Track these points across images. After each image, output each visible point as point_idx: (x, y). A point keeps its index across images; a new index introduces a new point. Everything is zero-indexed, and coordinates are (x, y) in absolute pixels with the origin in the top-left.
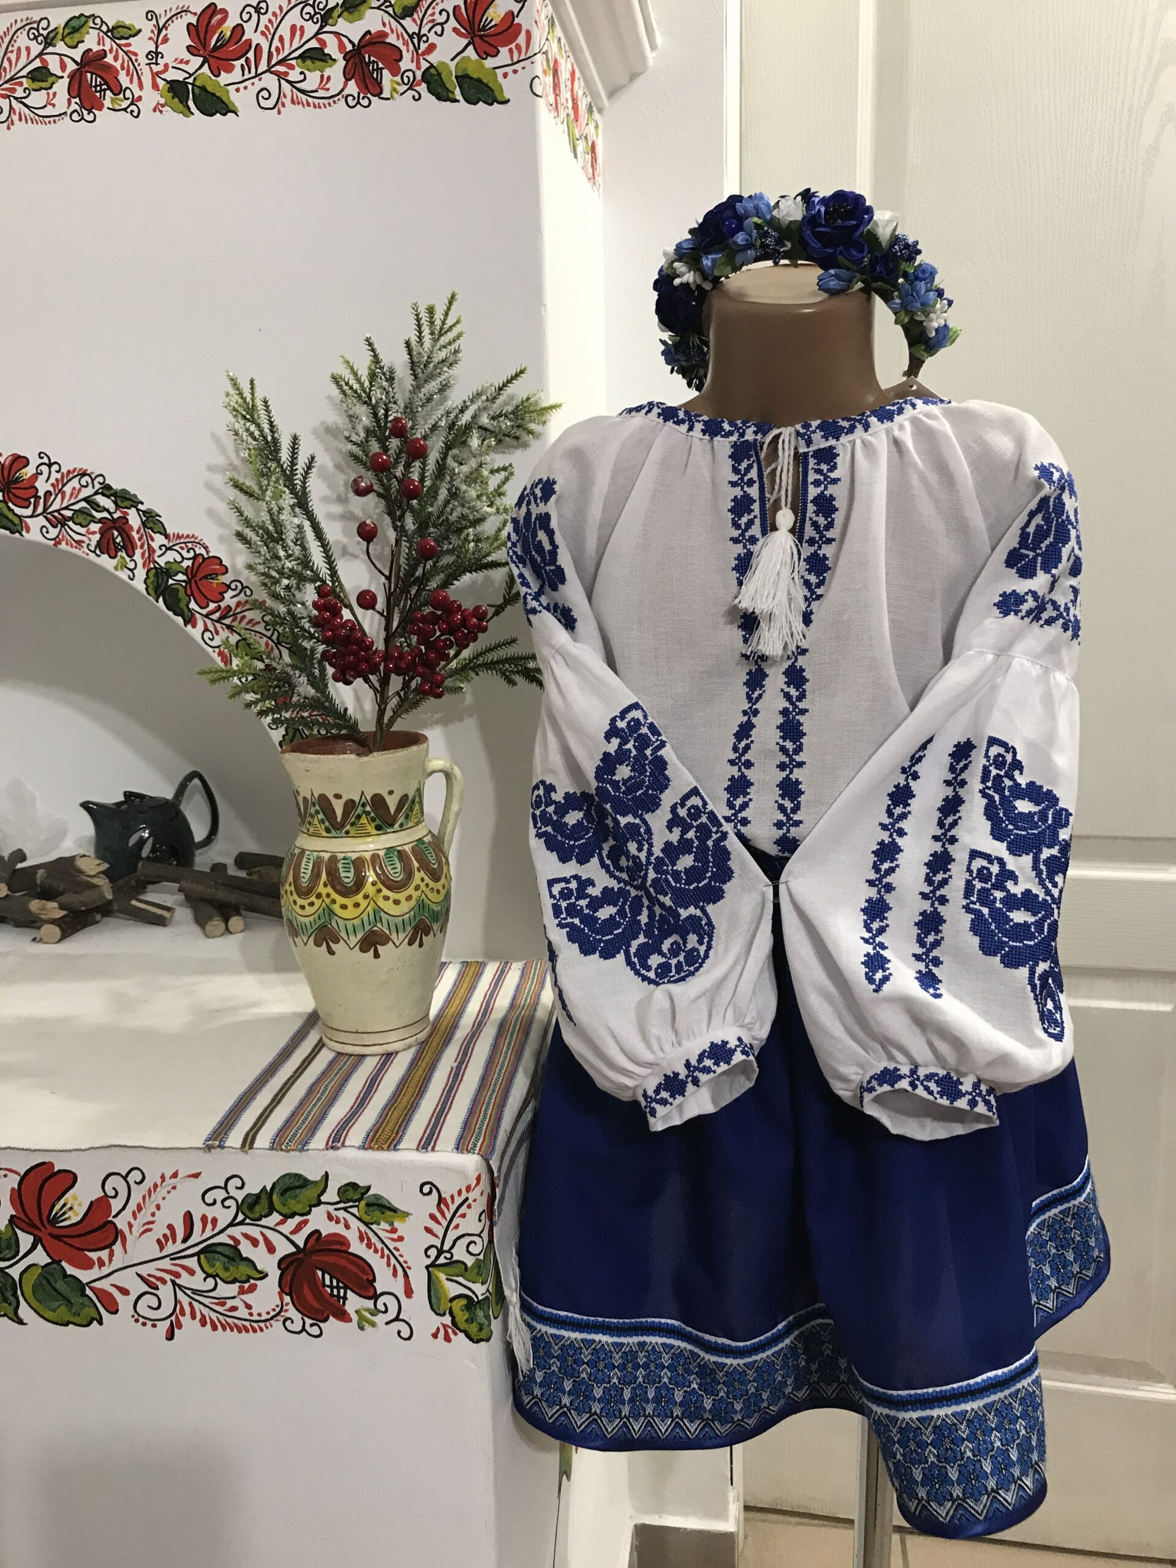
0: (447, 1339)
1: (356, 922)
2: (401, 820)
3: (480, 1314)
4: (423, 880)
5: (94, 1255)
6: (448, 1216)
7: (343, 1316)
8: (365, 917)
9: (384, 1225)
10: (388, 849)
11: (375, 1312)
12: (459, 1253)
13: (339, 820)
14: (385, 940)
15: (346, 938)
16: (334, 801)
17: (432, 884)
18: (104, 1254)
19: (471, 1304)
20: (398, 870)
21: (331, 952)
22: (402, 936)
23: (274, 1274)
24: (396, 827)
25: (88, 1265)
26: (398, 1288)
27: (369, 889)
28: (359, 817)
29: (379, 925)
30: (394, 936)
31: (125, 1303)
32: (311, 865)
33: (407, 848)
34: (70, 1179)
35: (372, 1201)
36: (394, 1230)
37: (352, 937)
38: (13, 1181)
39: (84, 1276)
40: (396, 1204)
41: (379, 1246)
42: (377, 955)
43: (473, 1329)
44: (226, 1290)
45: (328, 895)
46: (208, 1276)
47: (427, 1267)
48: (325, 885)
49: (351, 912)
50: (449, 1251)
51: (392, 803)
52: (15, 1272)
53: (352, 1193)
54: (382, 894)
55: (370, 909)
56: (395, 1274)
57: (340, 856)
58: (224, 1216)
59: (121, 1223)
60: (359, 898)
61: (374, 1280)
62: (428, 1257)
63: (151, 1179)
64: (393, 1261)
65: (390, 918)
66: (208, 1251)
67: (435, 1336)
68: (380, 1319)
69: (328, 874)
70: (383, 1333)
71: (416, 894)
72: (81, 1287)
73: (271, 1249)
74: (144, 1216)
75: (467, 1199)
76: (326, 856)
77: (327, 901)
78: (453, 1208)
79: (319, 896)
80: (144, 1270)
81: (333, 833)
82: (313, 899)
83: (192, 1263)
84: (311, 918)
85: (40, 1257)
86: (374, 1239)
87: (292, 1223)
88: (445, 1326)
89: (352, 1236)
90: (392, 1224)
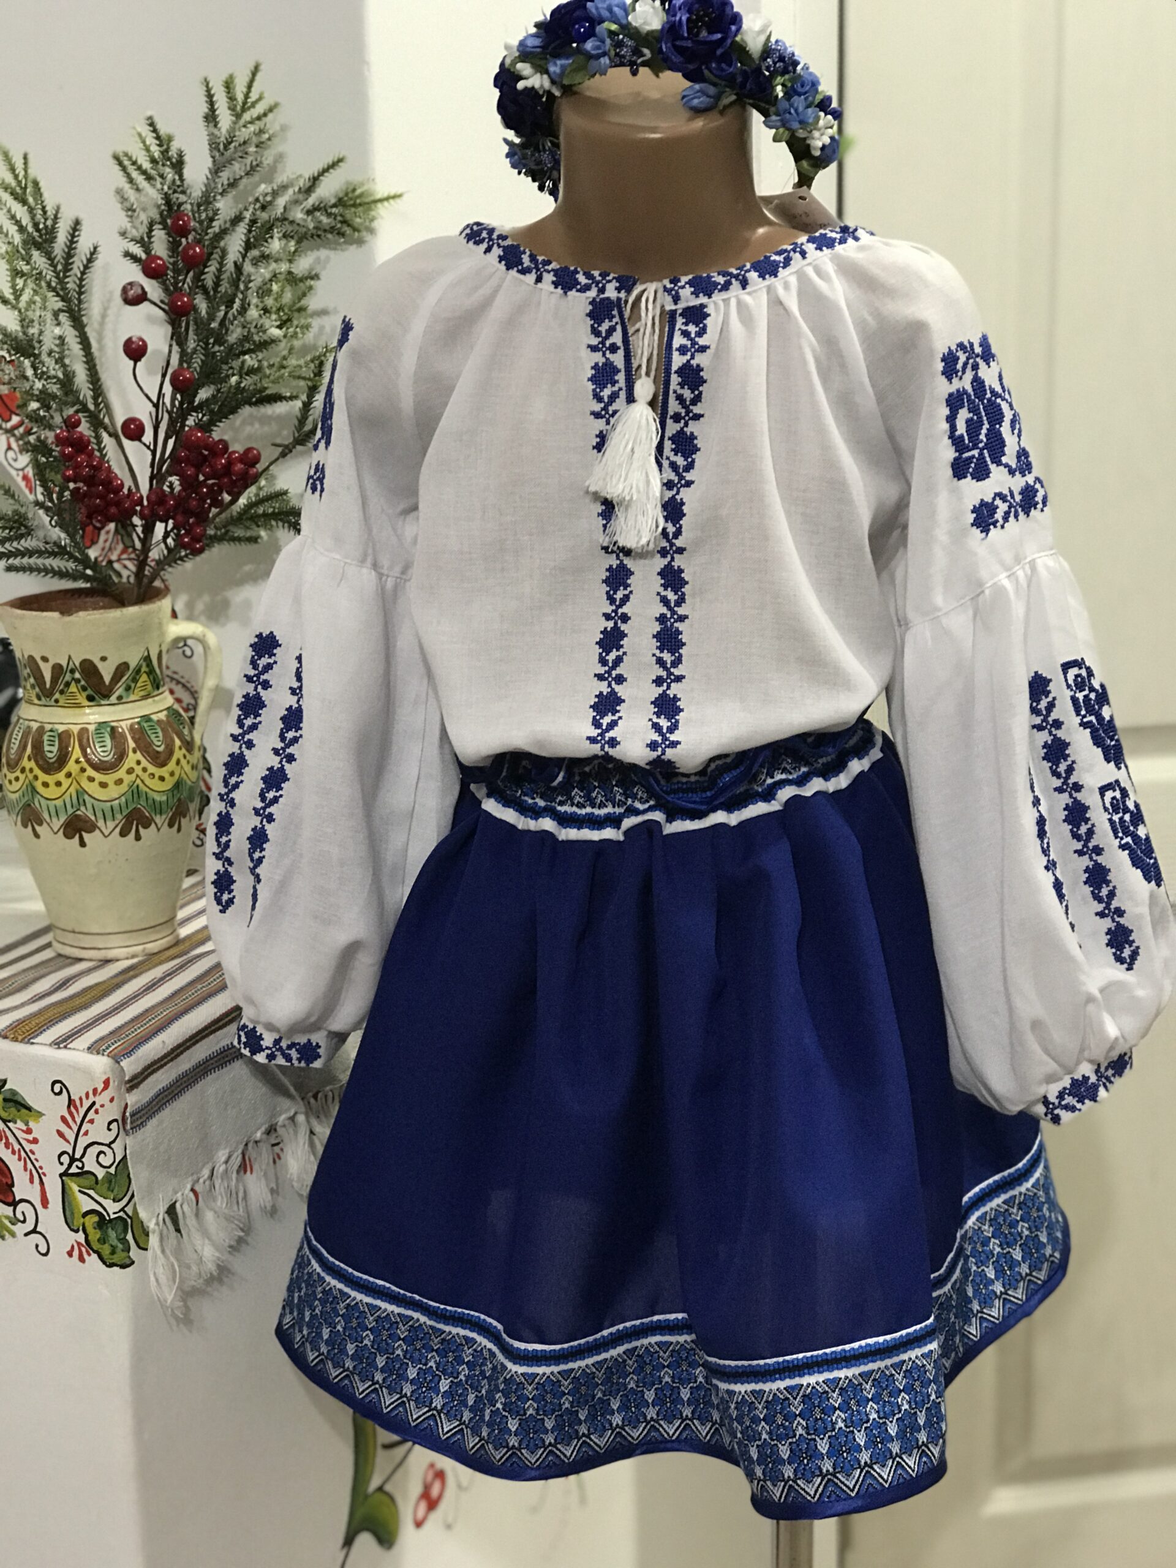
0: (82, 1259)
1: (59, 803)
2: (119, 691)
3: (112, 1234)
4: (138, 763)
6: (78, 1121)
8: (67, 797)
9: (20, 1124)
10: (100, 724)
13: (48, 686)
14: (92, 828)
15: (48, 820)
16: (41, 664)
17: (152, 769)
20: (109, 748)
21: (37, 836)
22: (111, 824)
24: (113, 699)
27: (71, 766)
28: (68, 684)
29: (83, 808)
30: (101, 823)
32: (20, 735)
33: (124, 726)
35: (8, 1096)
36: (29, 1131)
37: (55, 819)
40: (31, 1102)
41: (17, 1147)
42: (83, 844)
43: (106, 1250)
45: (31, 770)
47: (61, 1175)
48: (29, 759)
49: (52, 792)
50: (80, 1160)
51: (107, 672)
54: (86, 774)
55: (72, 790)
56: (32, 1181)
57: (48, 727)
60: (61, 776)
61: (13, 1185)
62: (62, 1164)
64: (29, 1166)
65: (96, 803)
67: (70, 1254)
69: (34, 747)
71: (128, 779)
75: (94, 1103)
76: (35, 726)
77: (31, 776)
78: (82, 1111)
79: (23, 770)
81: (44, 701)
82: (18, 773)
84: (17, 795)
86: (12, 1139)
88: (79, 1244)
90: (27, 1124)
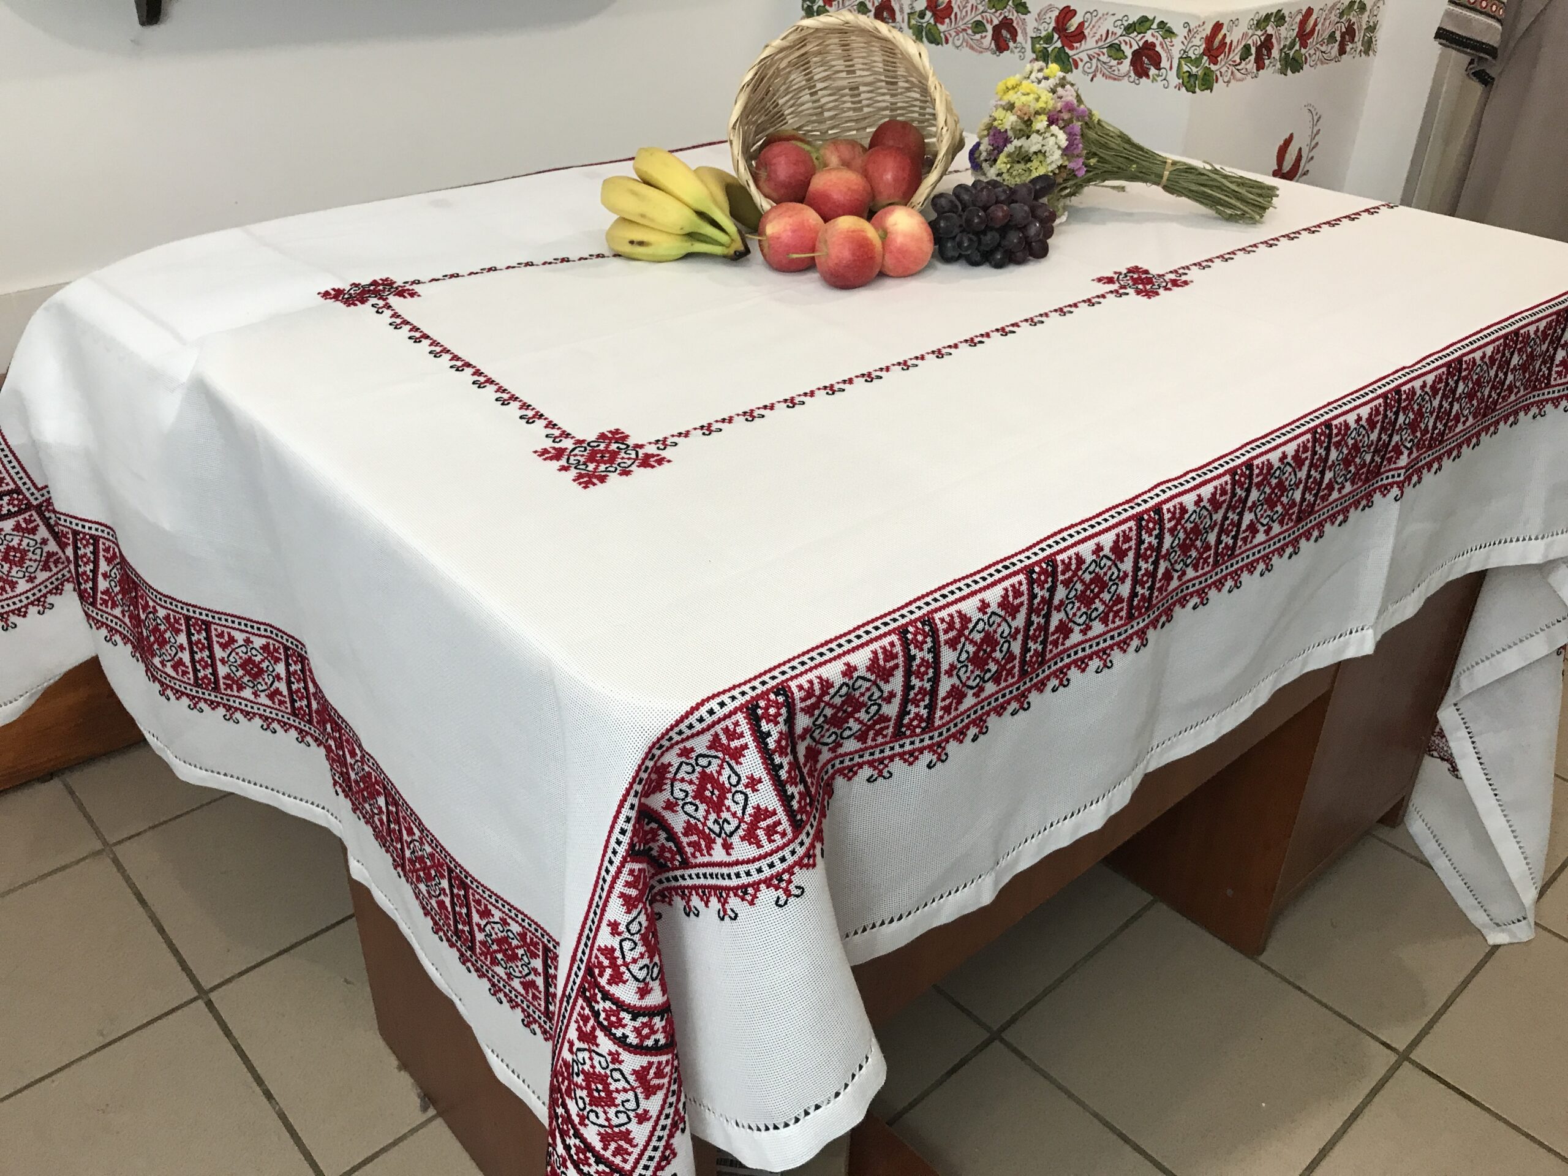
5: (1075, 45)
7: (1148, 76)
11: (1158, 76)
12: (1191, 54)
18: (1077, 45)
19: (1190, 75)
23: (1130, 57)
25: (1072, 48)
26: (1168, 67)
31: (1081, 64)
34: (1074, 12)
38: (1057, 13)
39: (1071, 53)
44: (1114, 62)
46: (1109, 56)
52: (1050, 50)
53: (1162, 24)
58: (1119, 32)
59: (1086, 32)
63: (1100, 15)
66: (1111, 46)
68: (1159, 79)
70: (1160, 84)
72: (1069, 56)
73: (1131, 46)
74: (1094, 30)
80: (1090, 52)
83: (1105, 50)
85: (1059, 44)
87: (1140, 36)
89: (1157, 43)
